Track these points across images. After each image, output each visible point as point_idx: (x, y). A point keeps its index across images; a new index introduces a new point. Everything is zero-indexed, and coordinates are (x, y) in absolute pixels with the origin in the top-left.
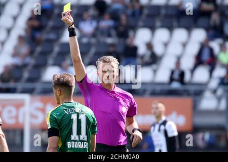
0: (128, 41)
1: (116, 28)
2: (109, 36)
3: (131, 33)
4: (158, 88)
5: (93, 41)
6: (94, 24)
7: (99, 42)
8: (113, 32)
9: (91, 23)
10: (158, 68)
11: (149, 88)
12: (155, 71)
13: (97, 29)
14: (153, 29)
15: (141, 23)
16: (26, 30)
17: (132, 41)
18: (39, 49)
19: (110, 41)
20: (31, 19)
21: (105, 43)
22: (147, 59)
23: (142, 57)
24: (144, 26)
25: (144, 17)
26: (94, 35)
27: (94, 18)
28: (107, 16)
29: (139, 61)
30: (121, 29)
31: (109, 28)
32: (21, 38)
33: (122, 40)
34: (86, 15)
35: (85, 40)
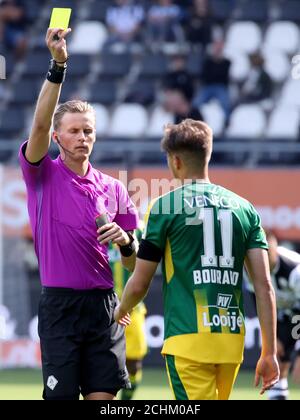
0: (211, 50)
1: (184, 22)
3: (217, 33)
4: (275, 150)
5: (136, 49)
7: (148, 51)
8: (179, 31)
9: (132, 12)
10: (274, 107)
11: (256, 150)
12: (268, 114)
14: (263, 23)
15: (237, 13)
17: (220, 49)
18: (21, 68)
19: (170, 49)
21: (162, 55)
23: (241, 84)
24: (244, 19)
26: (137, 37)
29: (233, 92)
31: (170, 22)
35: (118, 48)
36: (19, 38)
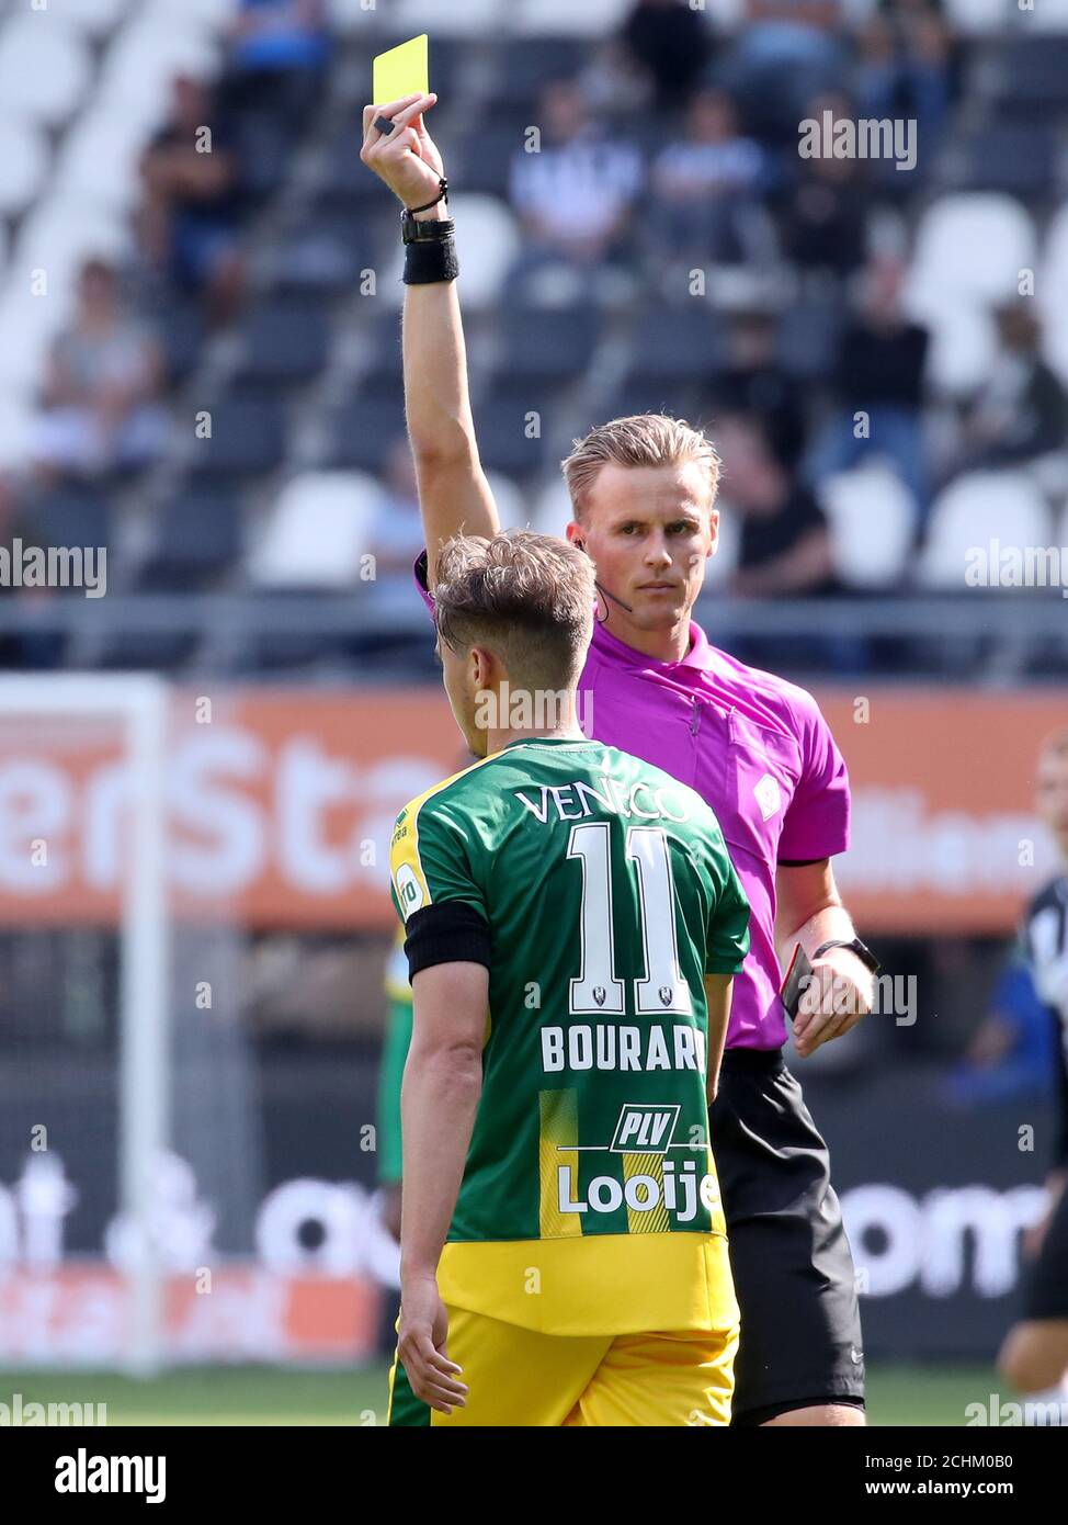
0: (867, 292)
2: (729, 252)
3: (884, 236)
5: (616, 289)
6: (623, 169)
7: (654, 297)
8: (758, 230)
9: (600, 163)
11: (1018, 629)
12: (1058, 508)
13: (641, 205)
14: (1040, 201)
15: (952, 164)
16: (136, 221)
17: (891, 291)
18: (226, 354)
19: (733, 288)
20: (168, 139)
21: (699, 308)
22: (1001, 416)
23: (967, 405)
24: (981, 184)
25: (973, 117)
26: (619, 250)
27: (616, 127)
28: (710, 114)
29: (941, 435)
30: (815, 205)
31: (729, 199)
32: (96, 278)
33: (817, 286)
34: (562, 108)
35: (555, 288)
36: (221, 255)
